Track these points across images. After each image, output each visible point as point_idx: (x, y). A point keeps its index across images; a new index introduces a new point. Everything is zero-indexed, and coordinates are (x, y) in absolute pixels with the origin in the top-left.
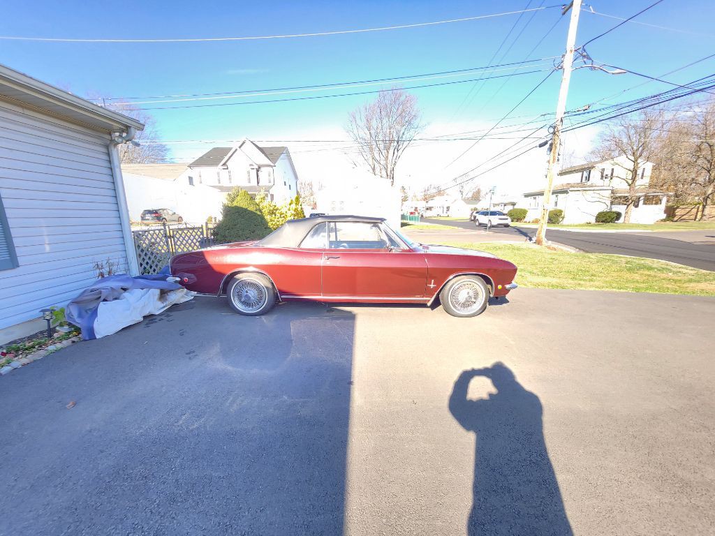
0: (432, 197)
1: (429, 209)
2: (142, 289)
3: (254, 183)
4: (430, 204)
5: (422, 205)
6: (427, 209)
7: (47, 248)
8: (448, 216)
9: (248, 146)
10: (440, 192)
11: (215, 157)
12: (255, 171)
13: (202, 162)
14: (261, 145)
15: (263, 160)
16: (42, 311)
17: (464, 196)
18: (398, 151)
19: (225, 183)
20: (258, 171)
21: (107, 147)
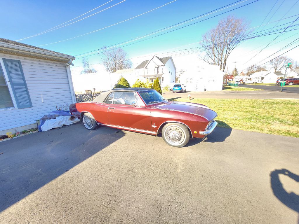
0: (253, 73)
1: (250, 79)
2: (63, 116)
3: (156, 73)
4: (251, 76)
5: (244, 78)
6: (249, 79)
7: (43, 101)
8: (262, 83)
9: (155, 58)
10: (260, 69)
11: (144, 65)
12: (157, 68)
13: (139, 67)
14: (160, 57)
15: (160, 63)
16: (36, 121)
17: (277, 71)
18: (229, 50)
19: (146, 74)
20: (158, 68)
21: (66, 67)
